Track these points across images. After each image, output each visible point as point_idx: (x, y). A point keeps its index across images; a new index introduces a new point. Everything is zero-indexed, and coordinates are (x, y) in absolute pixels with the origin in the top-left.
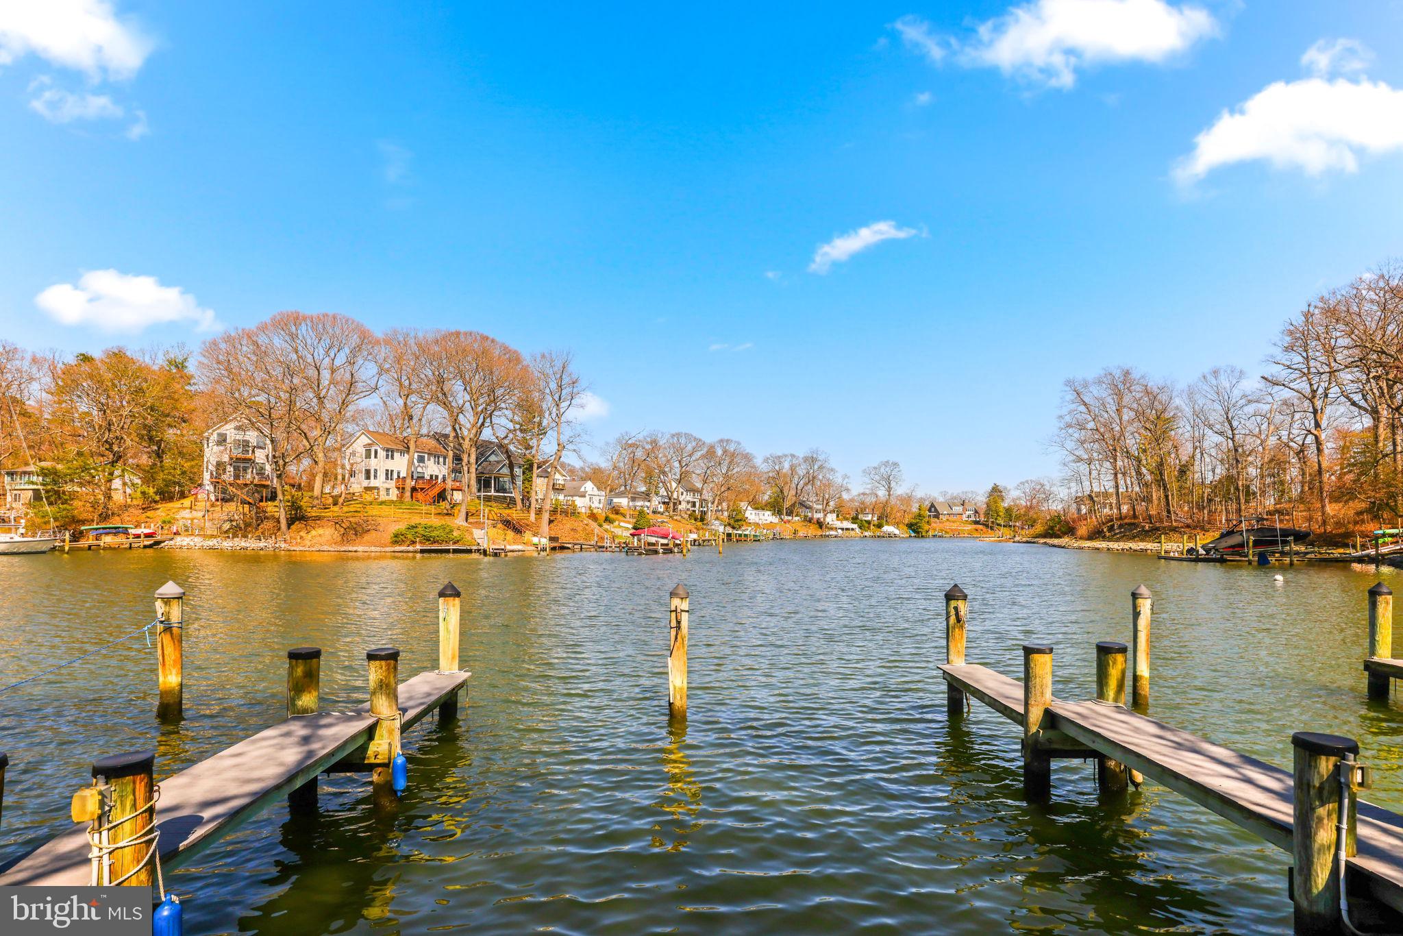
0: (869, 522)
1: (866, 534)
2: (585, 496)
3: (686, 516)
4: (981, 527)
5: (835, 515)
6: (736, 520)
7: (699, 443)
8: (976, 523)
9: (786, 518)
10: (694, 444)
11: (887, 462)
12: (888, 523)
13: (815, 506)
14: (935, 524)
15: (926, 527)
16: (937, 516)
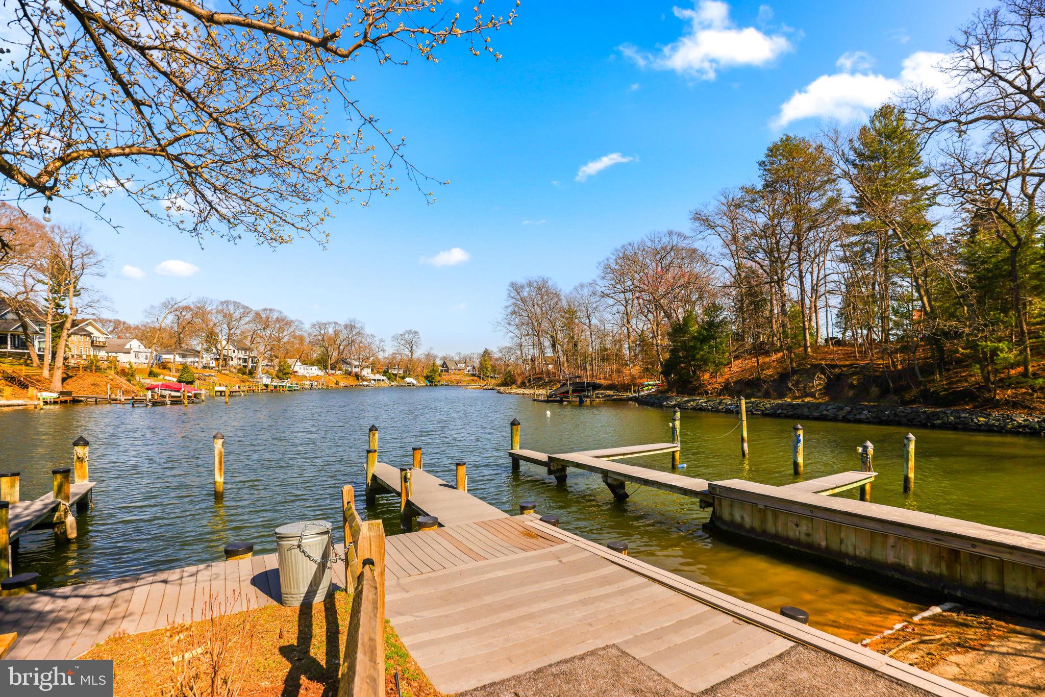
0: (395, 375)
1: (393, 383)
2: (130, 353)
3: (235, 371)
4: (476, 378)
5: (369, 370)
6: (284, 373)
7: (246, 311)
8: (473, 375)
9: (330, 372)
10: (242, 310)
11: (411, 331)
12: (410, 376)
13: (354, 362)
14: (445, 376)
15: (438, 378)
16: (447, 371)
